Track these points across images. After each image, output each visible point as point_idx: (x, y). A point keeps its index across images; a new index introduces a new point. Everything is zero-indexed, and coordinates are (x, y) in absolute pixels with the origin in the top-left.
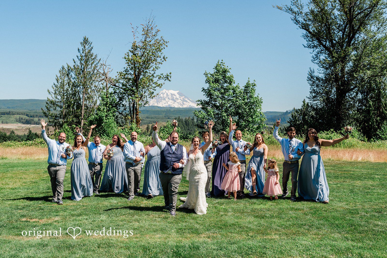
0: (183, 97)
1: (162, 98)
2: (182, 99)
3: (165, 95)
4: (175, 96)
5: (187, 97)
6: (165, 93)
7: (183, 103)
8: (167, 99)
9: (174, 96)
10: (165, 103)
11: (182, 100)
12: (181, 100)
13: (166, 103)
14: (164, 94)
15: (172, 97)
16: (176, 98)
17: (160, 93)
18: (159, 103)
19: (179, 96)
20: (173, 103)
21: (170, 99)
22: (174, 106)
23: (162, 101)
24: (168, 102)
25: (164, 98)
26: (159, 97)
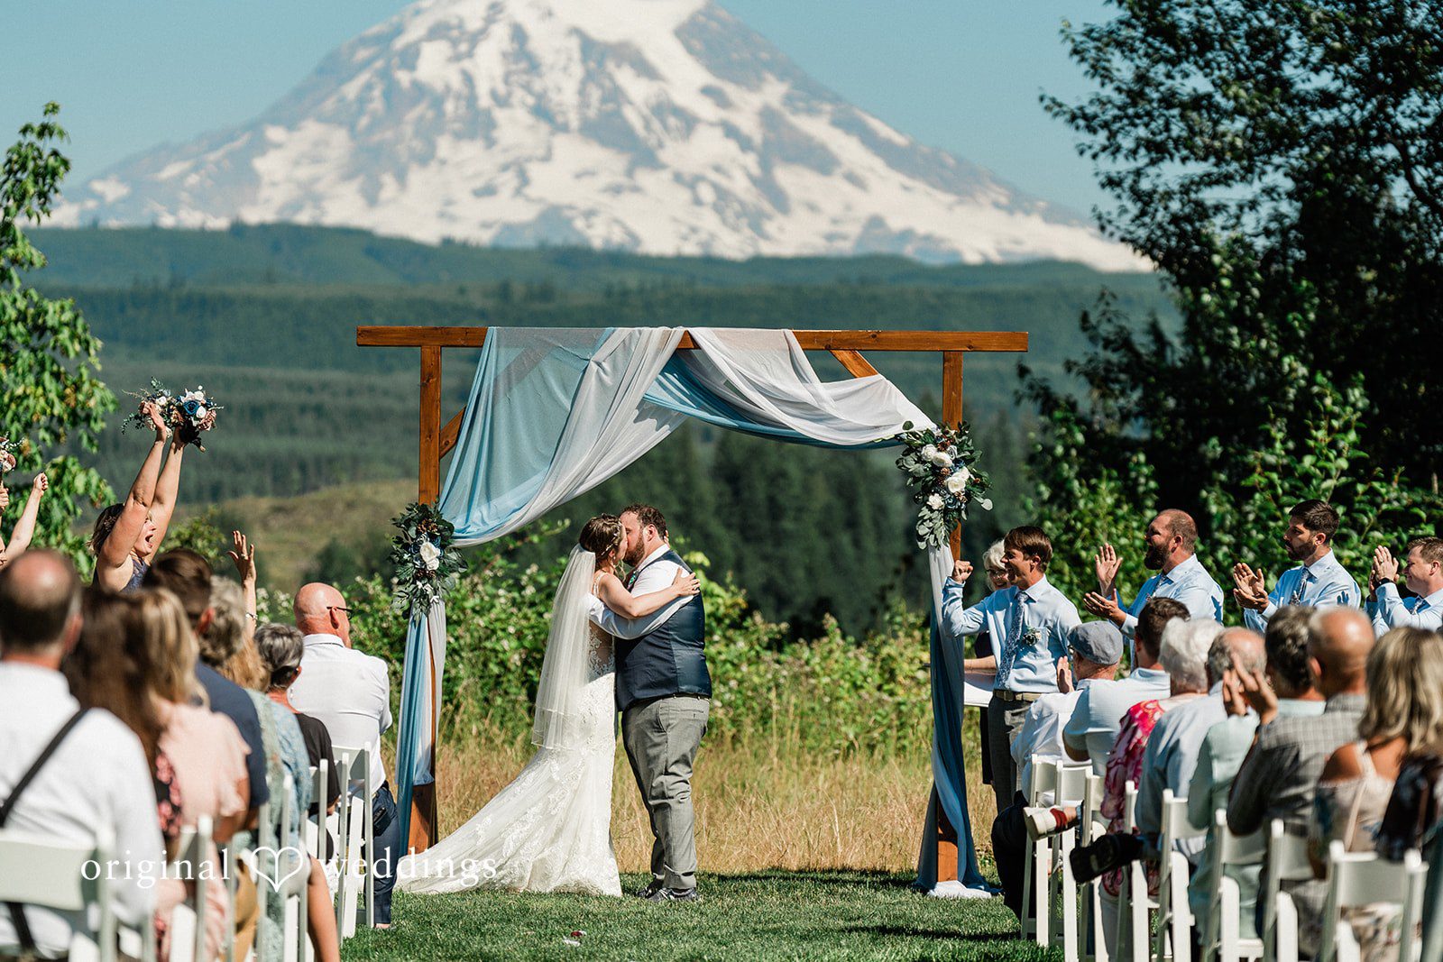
0: (774, 92)
1: (437, 102)
2: (747, 123)
3: (488, 64)
4: (645, 69)
5: (836, 99)
6: (490, 20)
7: (765, 184)
8: (515, 127)
9: (625, 77)
10: (488, 191)
11: (745, 144)
12: (731, 131)
13: (509, 181)
14: (475, 38)
15: (595, 94)
16: (663, 109)
17: (416, 31)
18: (388, 180)
19: (712, 68)
20: (604, 179)
21: (564, 128)
22: (618, 237)
23: (444, 146)
24: (534, 170)
25: (472, 99)
26: (391, 91)
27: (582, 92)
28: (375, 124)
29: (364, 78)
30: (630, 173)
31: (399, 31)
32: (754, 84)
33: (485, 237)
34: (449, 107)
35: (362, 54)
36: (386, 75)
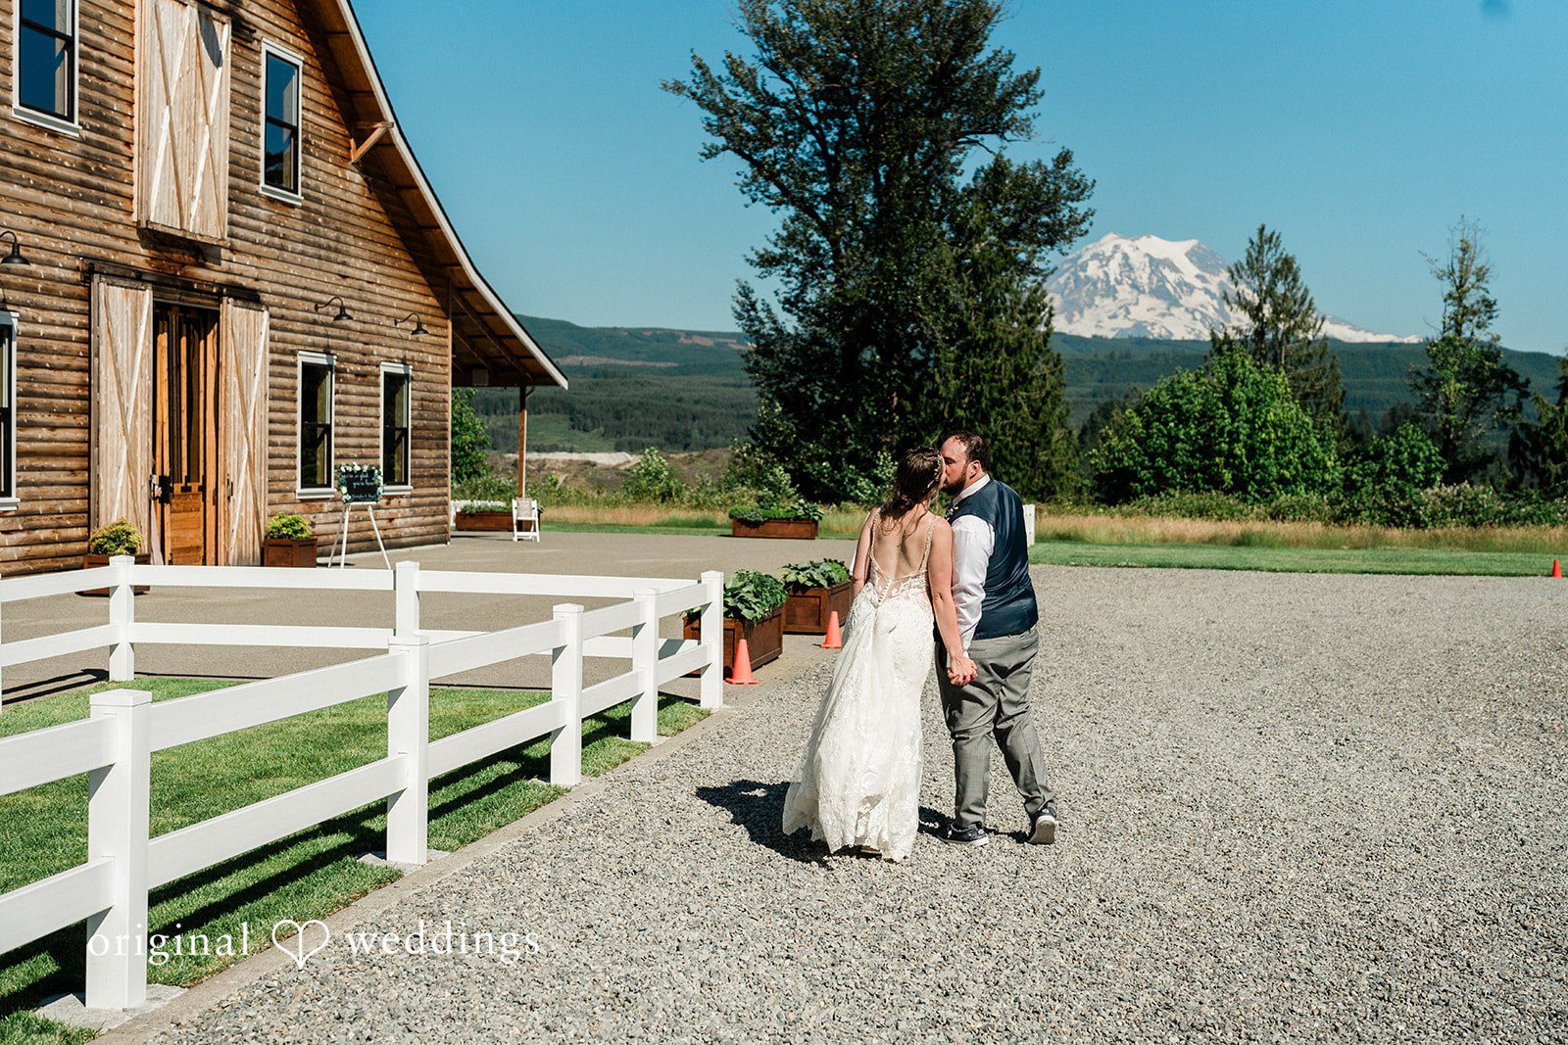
0: (1223, 276)
1: (1095, 284)
2: (1214, 289)
3: (1114, 268)
4: (1174, 269)
6: (1114, 252)
7: (1221, 312)
8: (1124, 292)
9: (1166, 272)
10: (1114, 316)
11: (1213, 296)
12: (1207, 291)
13: (1122, 312)
14: (1109, 259)
15: (1155, 279)
16: (1181, 284)
17: (1086, 257)
18: (1076, 314)
19: (1200, 268)
20: (1159, 311)
21: (1143, 292)
22: (1164, 332)
23: (1097, 300)
24: (1132, 308)
25: (1108, 282)
26: (1077, 280)
27: (1150, 278)
28: (1071, 291)
29: (1067, 275)
30: (1168, 309)
31: (1080, 257)
32: (1216, 273)
33: (1111, 335)
34: (1099, 285)
35: (1066, 266)
36: (1075, 274)
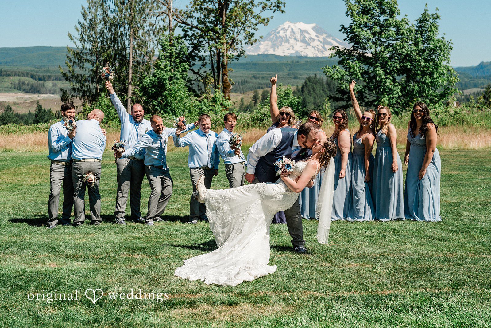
0: (325, 35)
1: (282, 38)
2: (321, 40)
3: (288, 33)
4: (308, 33)
5: (332, 36)
6: (288, 28)
7: (324, 47)
8: (292, 41)
9: (306, 34)
10: (289, 49)
11: (321, 42)
12: (319, 41)
13: (291, 48)
14: (287, 30)
15: (302, 37)
16: (311, 38)
17: (279, 29)
18: (276, 48)
19: (317, 33)
20: (303, 47)
21: (298, 41)
22: (305, 55)
23: (283, 44)
24: (294, 46)
25: (287, 38)
27: (300, 36)
28: (275, 41)
29: (273, 35)
30: (306, 46)
31: (277, 29)
32: (322, 35)
33: (288, 55)
34: (284, 39)
35: (273, 32)
36: (275, 35)
